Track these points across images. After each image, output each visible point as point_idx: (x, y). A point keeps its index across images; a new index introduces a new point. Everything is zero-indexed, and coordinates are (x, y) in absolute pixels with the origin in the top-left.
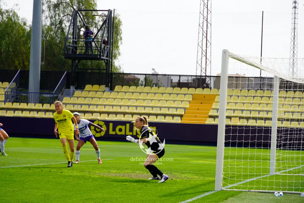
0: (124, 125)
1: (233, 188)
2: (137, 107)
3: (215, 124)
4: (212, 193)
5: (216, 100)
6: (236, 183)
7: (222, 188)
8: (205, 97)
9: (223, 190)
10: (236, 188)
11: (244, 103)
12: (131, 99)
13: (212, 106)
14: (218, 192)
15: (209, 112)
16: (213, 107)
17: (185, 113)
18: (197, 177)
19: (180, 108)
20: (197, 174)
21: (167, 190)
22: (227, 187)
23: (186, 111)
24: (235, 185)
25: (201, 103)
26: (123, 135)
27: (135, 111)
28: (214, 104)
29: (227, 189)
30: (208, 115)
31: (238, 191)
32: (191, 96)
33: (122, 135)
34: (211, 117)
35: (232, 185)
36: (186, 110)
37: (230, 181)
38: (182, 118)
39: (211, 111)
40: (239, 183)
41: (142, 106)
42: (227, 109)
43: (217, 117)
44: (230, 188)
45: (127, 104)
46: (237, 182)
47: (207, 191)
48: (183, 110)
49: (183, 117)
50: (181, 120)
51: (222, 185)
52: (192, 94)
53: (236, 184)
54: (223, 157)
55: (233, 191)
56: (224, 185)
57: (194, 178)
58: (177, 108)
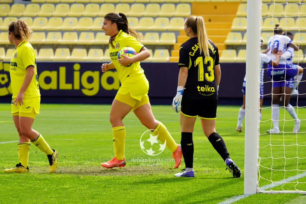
0: (54, 70)
1: (279, 188)
2: (79, 32)
3: (237, 62)
4: (238, 199)
5: (238, 13)
6: (286, 178)
7: (259, 188)
8: (216, 8)
9: (260, 193)
10: (286, 187)
11: (295, 18)
12: (67, 16)
13: (231, 25)
14: (250, 196)
15: (225, 39)
16: (234, 27)
17: (177, 42)
18: (206, 169)
19: (167, 31)
20: (206, 162)
21: (148, 197)
22: (267, 187)
23: (179, 37)
24: (284, 182)
25: (210, 21)
26: (54, 90)
27: (76, 41)
28: (236, 21)
29: (269, 189)
30: (223, 44)
31: (291, 194)
32: (188, 6)
33: (51, 90)
34: (229, 47)
35: (278, 182)
36: (179, 35)
37: (273, 175)
38: (173, 52)
39: (230, 34)
40: (291, 178)
41: (90, 31)
42: (262, 31)
43: (243, 47)
44: (274, 189)
45: (59, 28)
46: (289, 175)
47: (229, 197)
48: (173, 35)
49: (173, 49)
50: (170, 55)
51: (257, 182)
52: (190, 3)
53: (286, 180)
54: (259, 127)
55: (279, 194)
56: (262, 183)
57: (201, 172)
58: (160, 32)
